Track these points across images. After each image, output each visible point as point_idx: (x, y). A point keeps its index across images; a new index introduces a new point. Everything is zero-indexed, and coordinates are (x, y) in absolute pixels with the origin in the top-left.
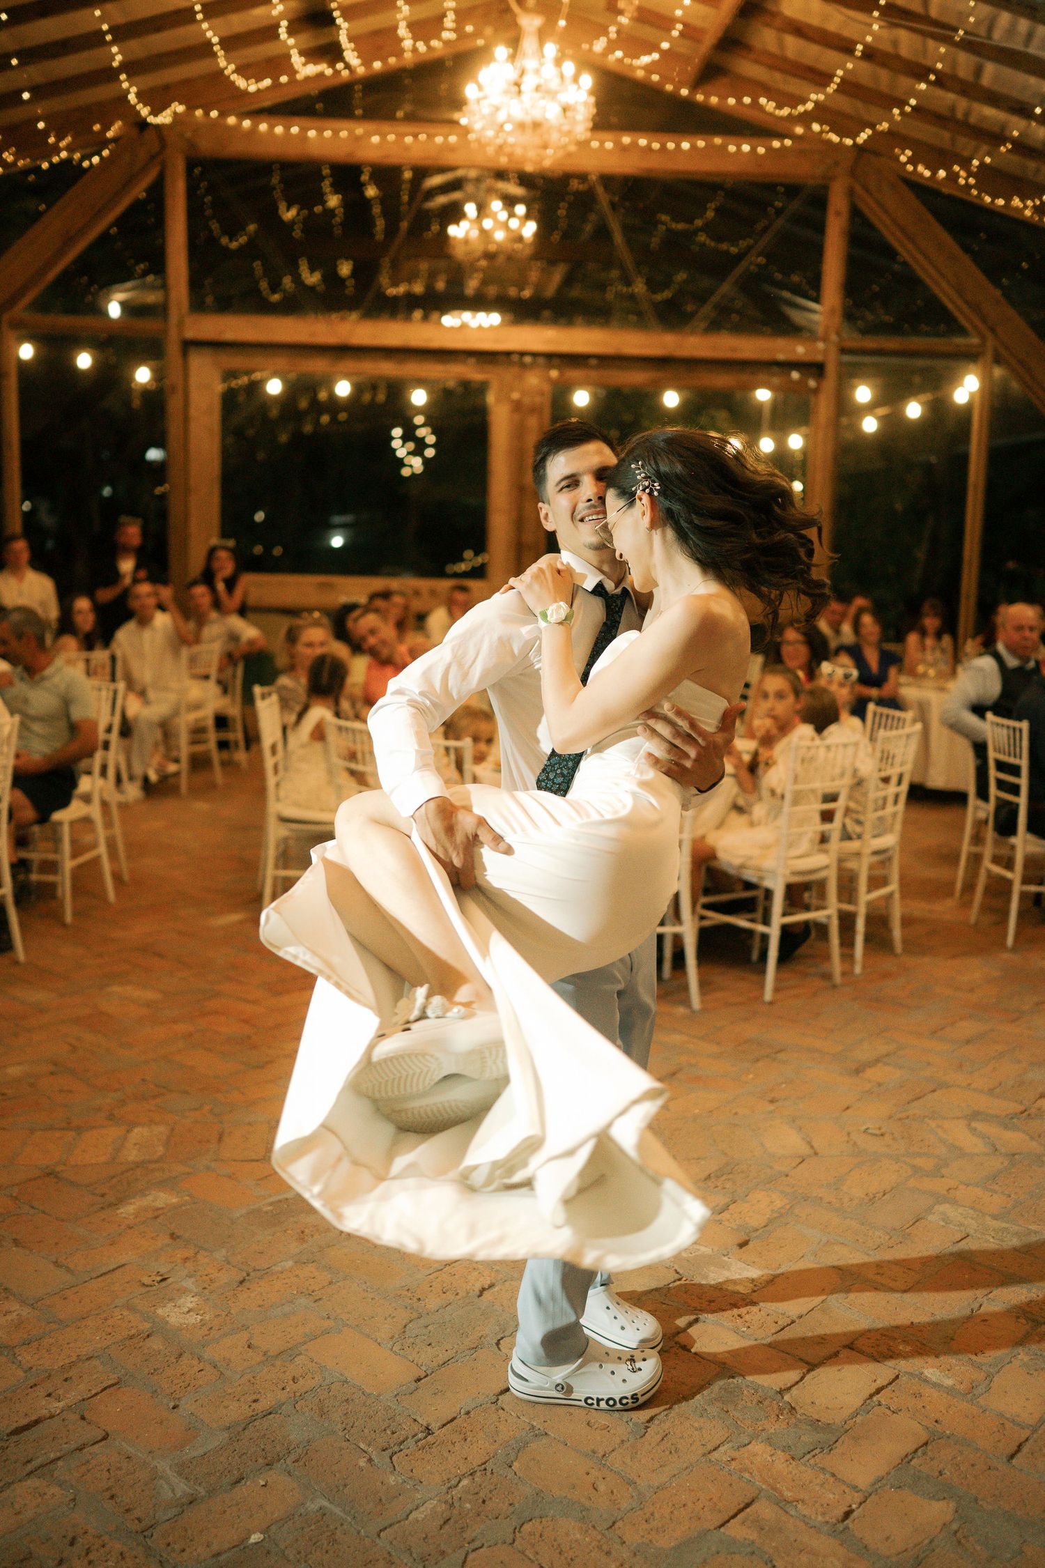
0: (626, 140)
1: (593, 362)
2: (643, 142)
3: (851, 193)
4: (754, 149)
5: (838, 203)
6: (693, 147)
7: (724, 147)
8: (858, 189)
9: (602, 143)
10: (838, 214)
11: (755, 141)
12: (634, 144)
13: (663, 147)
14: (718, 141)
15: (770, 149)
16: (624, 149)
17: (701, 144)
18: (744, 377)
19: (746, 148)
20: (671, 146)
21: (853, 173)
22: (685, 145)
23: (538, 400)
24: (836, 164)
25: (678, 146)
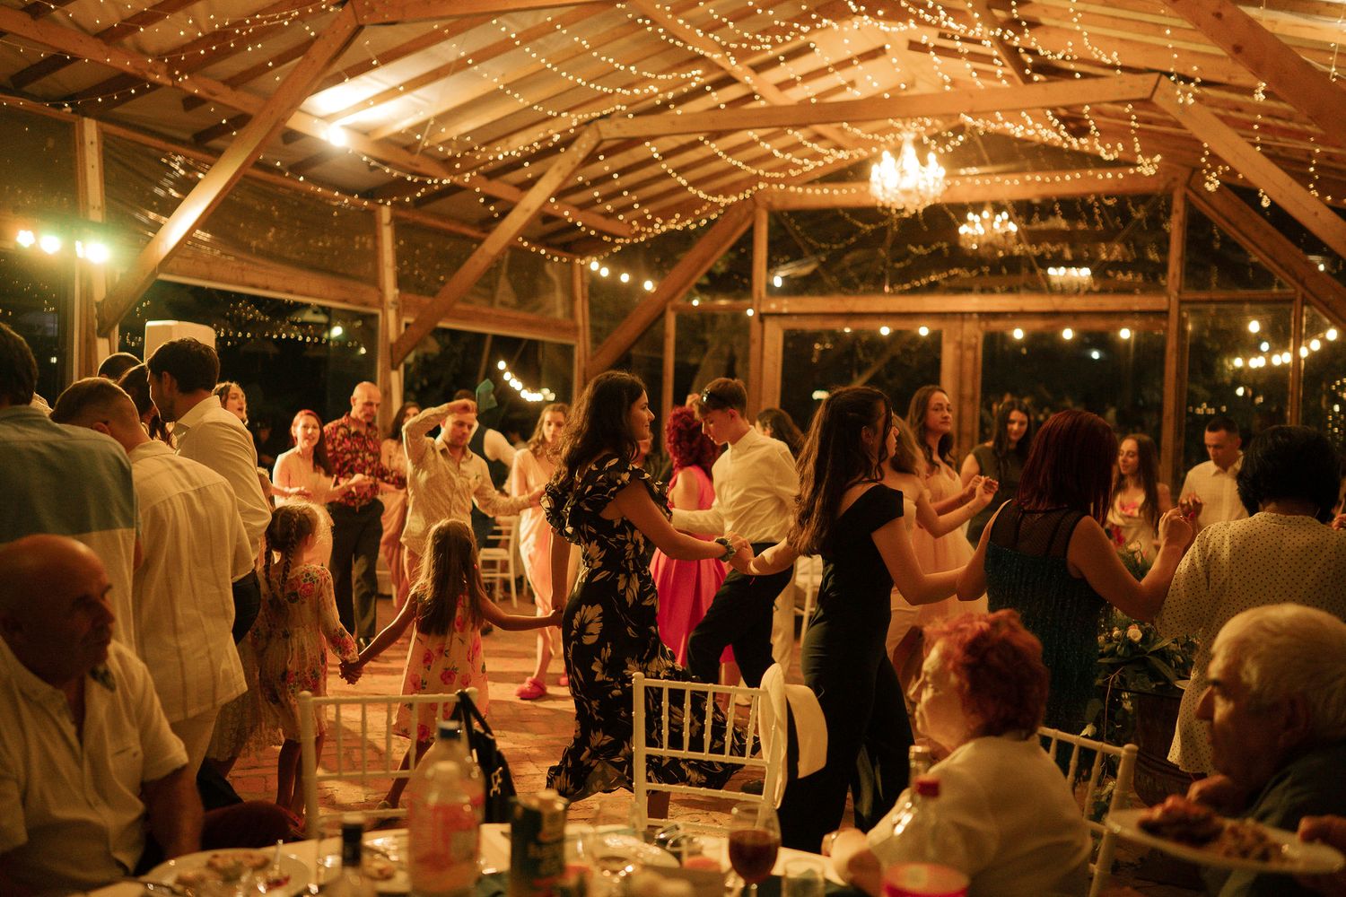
0: (1028, 178)
1: (1010, 316)
2: (1038, 178)
3: (1186, 198)
4: (1115, 176)
5: (1178, 204)
6: (1073, 178)
7: (1095, 176)
8: (1191, 195)
9: (1012, 182)
10: (1177, 212)
11: (1116, 170)
12: (1033, 180)
13: (1053, 180)
14: (1090, 173)
15: (1127, 175)
16: (1027, 184)
17: (1078, 175)
18: (1114, 322)
19: (1109, 175)
20: (1058, 179)
21: (1188, 185)
22: (1068, 177)
23: (974, 341)
24: (1175, 179)
25: (1063, 178)
